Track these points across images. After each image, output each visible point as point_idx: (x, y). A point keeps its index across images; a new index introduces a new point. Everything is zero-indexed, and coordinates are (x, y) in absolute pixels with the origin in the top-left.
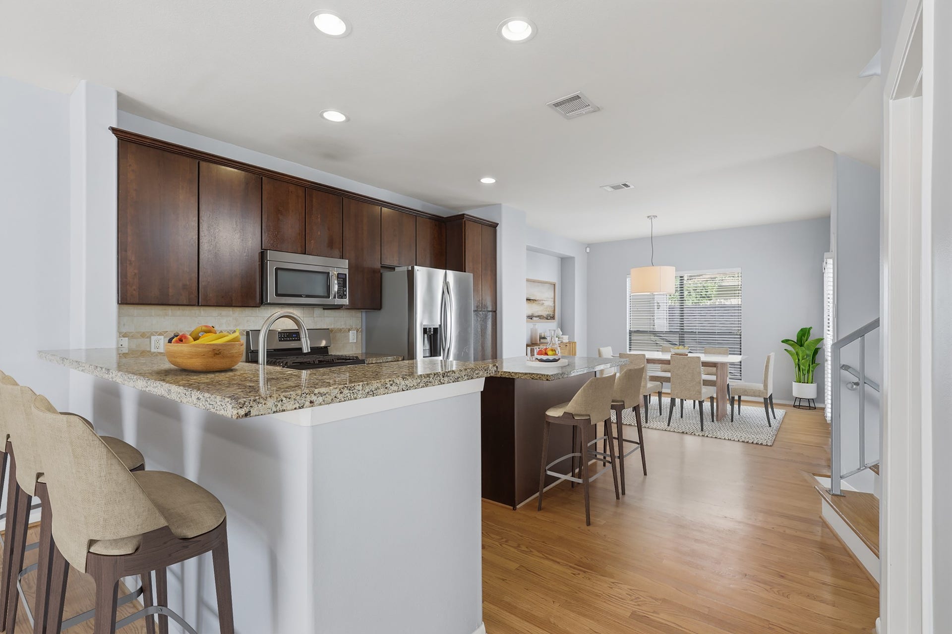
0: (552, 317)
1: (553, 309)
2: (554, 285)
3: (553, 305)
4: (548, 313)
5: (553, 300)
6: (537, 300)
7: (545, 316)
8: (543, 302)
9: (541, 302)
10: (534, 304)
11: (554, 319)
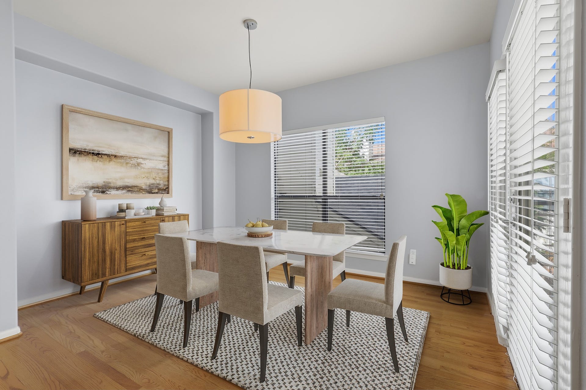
0: (165, 190)
1: (166, 175)
2: (169, 132)
3: (166, 168)
4: (152, 181)
5: (166, 159)
6: (122, 157)
7: (144, 187)
8: (140, 161)
9: (134, 161)
10: (111, 163)
11: (168, 193)
